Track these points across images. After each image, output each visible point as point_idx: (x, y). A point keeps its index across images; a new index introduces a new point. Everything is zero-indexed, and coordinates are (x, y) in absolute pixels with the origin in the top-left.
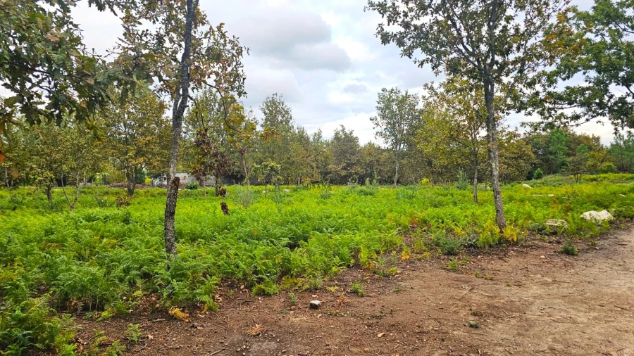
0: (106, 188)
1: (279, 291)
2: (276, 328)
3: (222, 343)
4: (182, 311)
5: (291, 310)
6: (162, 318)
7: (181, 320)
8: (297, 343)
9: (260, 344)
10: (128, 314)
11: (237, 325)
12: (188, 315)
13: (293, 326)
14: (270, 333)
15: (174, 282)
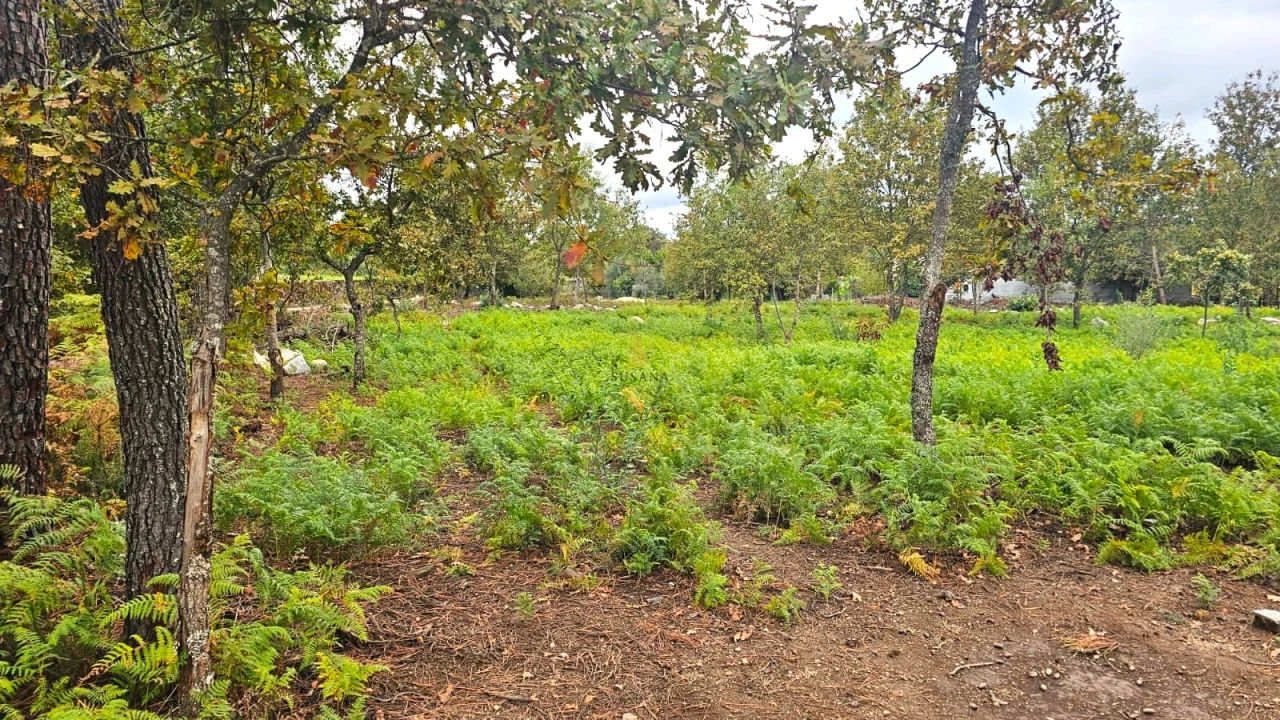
0: (853, 304)
1: (1175, 568)
2: (1140, 650)
3: (1000, 648)
4: (929, 561)
5: (1197, 618)
6: (886, 565)
7: (922, 579)
8: (1192, 702)
9: (1090, 675)
10: (827, 545)
11: (1045, 618)
12: (938, 571)
13: (1190, 657)
14: (1125, 659)
15: (916, 500)
